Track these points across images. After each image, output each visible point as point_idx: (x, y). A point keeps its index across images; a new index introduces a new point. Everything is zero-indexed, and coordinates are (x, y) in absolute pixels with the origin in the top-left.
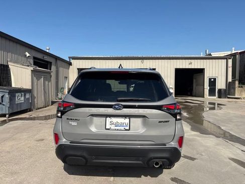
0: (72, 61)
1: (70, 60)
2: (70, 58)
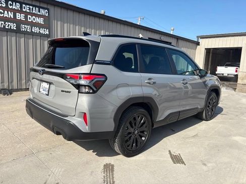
0: (200, 41)
1: (198, 40)
2: (198, 37)
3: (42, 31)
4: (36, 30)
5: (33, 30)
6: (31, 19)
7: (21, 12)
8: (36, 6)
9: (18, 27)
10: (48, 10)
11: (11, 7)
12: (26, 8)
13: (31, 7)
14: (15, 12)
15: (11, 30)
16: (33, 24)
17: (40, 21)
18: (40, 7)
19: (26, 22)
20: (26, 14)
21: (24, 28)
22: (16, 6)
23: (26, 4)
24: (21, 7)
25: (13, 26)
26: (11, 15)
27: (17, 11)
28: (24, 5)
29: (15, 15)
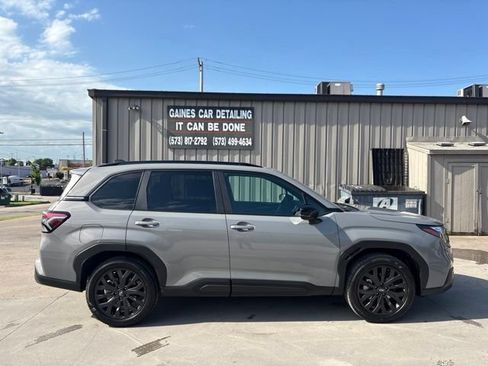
3: (242, 142)
4: (233, 142)
5: (229, 143)
6: (226, 127)
7: (214, 120)
8: (234, 109)
9: (210, 142)
10: (252, 109)
11: (201, 117)
12: (221, 114)
13: (228, 111)
14: (206, 121)
15: (201, 147)
16: (229, 135)
17: (240, 127)
18: (239, 109)
19: (220, 134)
20: (221, 121)
21: (217, 141)
22: (209, 114)
23: (221, 109)
24: (214, 114)
25: (203, 141)
26: (201, 127)
27: (210, 120)
28: (218, 111)
29: (206, 127)
